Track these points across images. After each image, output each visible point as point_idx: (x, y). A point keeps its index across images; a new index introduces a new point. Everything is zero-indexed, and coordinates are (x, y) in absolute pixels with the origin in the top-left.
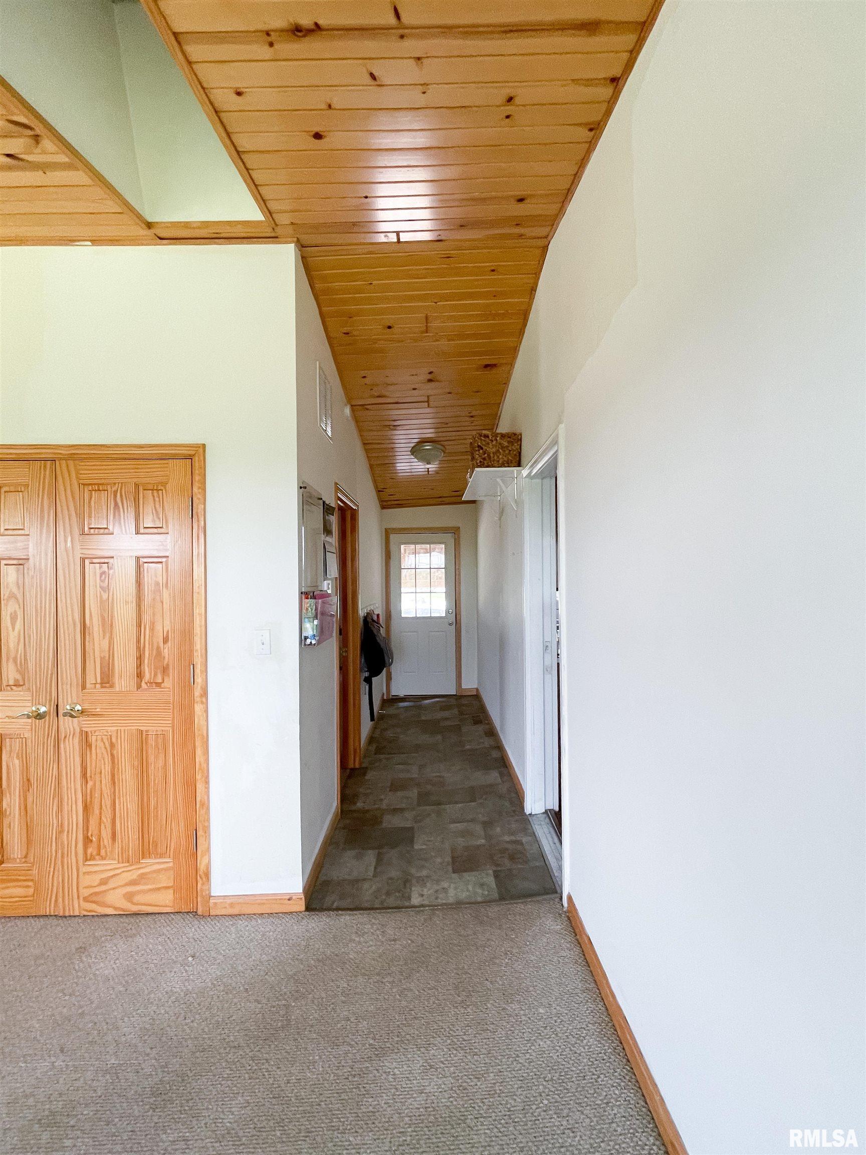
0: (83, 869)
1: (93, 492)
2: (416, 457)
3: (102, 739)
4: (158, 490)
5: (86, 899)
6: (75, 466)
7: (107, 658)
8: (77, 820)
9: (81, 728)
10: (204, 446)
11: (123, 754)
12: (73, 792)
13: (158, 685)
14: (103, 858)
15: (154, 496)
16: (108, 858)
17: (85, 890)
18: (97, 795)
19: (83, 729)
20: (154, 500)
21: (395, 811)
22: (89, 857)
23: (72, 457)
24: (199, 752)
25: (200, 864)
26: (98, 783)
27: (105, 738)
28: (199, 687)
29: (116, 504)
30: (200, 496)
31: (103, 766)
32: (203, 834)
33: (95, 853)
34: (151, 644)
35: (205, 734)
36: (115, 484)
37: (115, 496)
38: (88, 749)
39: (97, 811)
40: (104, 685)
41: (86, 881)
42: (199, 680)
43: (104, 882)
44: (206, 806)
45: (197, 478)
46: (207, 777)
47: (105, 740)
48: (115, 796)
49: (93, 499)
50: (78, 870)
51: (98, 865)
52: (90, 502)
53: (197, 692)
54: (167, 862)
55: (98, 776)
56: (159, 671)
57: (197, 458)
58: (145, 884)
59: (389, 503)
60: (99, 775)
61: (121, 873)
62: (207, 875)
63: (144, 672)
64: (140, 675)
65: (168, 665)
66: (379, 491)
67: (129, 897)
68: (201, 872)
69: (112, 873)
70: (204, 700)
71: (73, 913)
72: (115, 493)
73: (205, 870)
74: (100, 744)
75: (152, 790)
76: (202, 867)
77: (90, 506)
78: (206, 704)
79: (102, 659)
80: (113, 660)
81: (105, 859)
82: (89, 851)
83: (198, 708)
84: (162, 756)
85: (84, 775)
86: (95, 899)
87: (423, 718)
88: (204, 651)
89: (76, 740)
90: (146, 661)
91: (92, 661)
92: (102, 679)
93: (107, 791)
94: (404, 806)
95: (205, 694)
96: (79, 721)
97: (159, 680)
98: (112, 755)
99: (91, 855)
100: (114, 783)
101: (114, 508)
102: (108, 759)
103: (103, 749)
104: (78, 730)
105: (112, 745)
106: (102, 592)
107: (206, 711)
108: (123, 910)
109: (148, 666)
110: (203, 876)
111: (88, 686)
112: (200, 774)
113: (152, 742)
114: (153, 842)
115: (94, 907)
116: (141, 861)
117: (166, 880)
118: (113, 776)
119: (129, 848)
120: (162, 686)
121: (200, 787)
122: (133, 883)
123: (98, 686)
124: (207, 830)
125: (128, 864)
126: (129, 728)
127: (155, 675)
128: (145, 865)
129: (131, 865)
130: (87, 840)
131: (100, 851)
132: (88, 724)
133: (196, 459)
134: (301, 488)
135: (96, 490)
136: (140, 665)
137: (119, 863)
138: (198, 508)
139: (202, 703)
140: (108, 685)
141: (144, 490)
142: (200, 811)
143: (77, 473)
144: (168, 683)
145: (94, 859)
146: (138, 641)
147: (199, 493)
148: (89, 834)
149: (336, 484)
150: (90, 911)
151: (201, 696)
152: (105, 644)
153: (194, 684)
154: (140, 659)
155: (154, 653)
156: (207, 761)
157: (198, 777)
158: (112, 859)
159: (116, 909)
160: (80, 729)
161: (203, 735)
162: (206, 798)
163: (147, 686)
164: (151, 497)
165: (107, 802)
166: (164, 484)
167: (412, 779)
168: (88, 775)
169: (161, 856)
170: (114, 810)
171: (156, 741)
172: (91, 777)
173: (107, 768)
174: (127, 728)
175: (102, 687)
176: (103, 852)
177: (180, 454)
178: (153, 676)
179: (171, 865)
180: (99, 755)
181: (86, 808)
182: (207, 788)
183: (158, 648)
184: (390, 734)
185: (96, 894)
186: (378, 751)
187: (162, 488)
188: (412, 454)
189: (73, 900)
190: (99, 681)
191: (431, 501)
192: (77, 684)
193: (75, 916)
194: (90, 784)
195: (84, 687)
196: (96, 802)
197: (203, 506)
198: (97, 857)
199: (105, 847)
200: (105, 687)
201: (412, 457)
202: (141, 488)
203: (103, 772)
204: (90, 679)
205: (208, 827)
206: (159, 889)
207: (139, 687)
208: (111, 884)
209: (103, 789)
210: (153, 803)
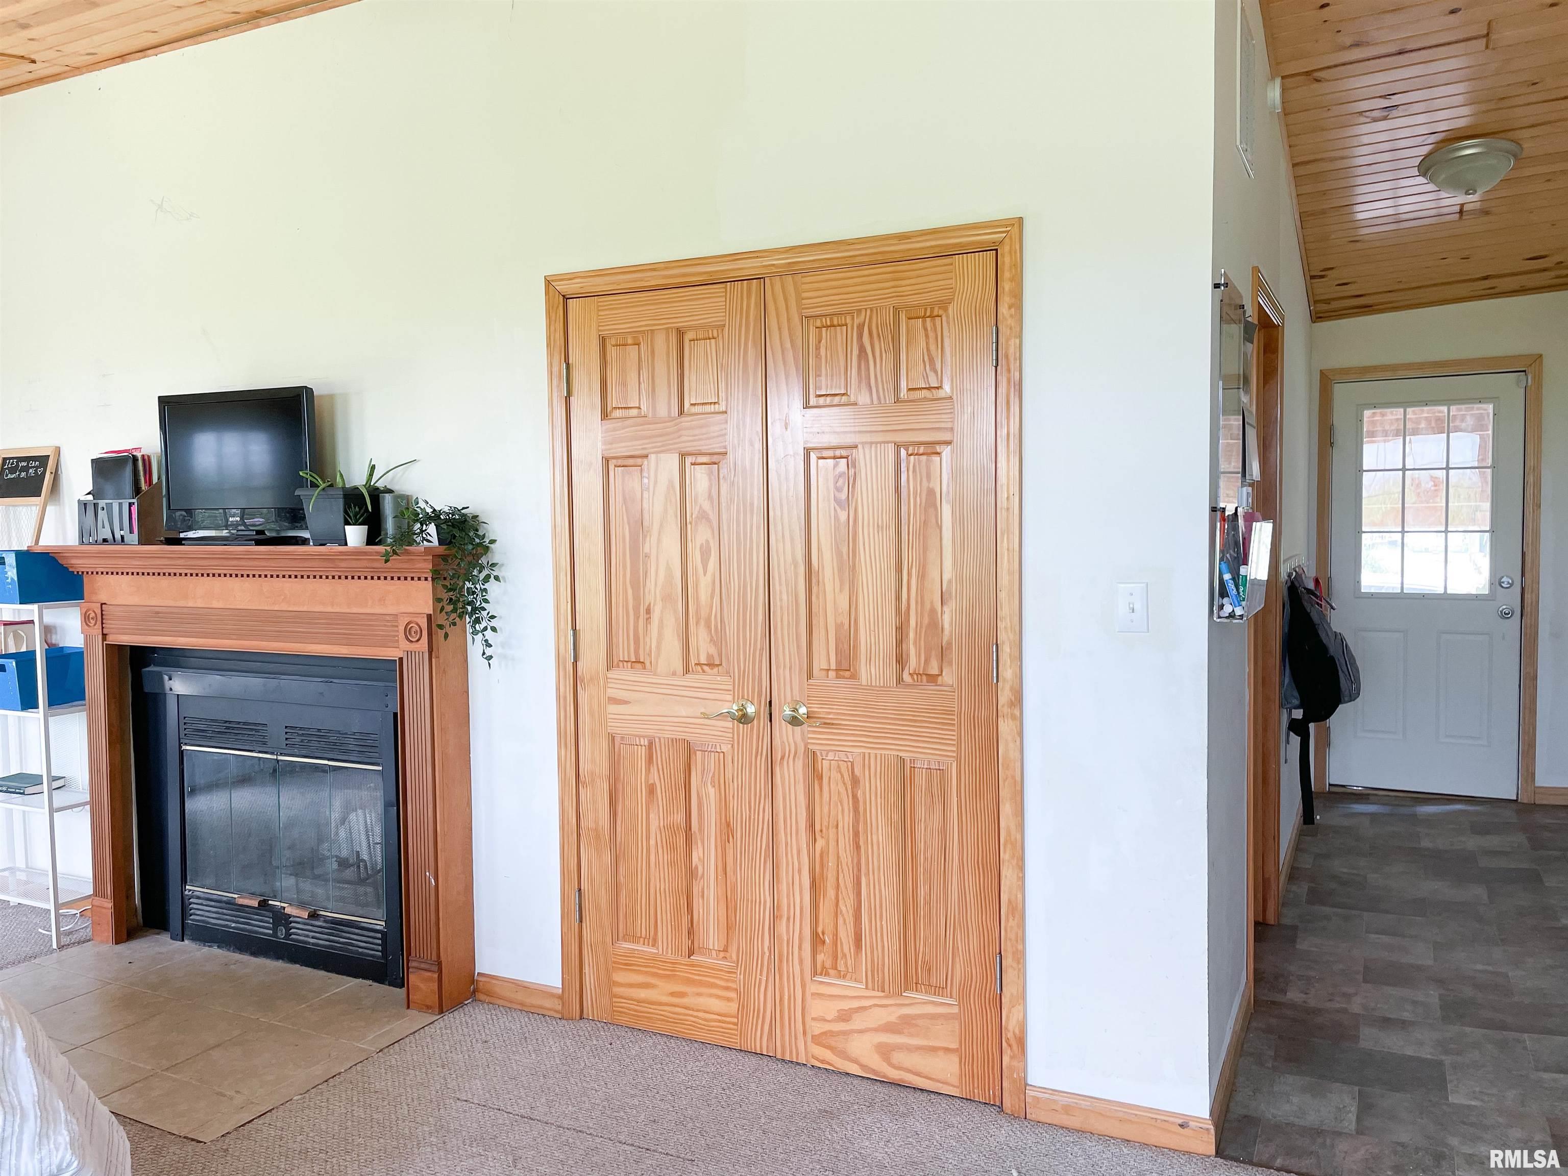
0: (812, 988)
1: (824, 329)
2: (1432, 180)
3: (839, 767)
4: (932, 317)
5: (817, 1040)
6: (795, 284)
7: (847, 626)
8: (801, 902)
9: (806, 745)
10: (1021, 220)
11: (873, 798)
12: (795, 852)
13: (932, 679)
14: (841, 976)
15: (926, 329)
16: (849, 975)
17: (814, 1024)
18: (831, 864)
19: (810, 747)
20: (927, 336)
21: (1386, 1023)
22: (819, 970)
23: (793, 271)
24: (1006, 809)
25: (1008, 1017)
26: (832, 844)
27: (843, 766)
28: (1007, 687)
29: (862, 349)
30: (1010, 321)
31: (840, 817)
32: (1015, 965)
33: (828, 964)
34: (921, 601)
35: (1018, 778)
36: (859, 311)
37: (860, 336)
38: (816, 782)
39: (831, 893)
40: (841, 673)
41: (817, 1008)
42: (1007, 673)
43: (845, 1016)
44: (1019, 911)
45: (1006, 286)
46: (1022, 859)
47: (844, 769)
48: (859, 870)
49: (823, 341)
50: (803, 986)
51: (834, 985)
52: (818, 348)
53: (1005, 696)
54: (947, 1005)
55: (832, 832)
56: (933, 653)
57: (1007, 248)
58: (911, 1035)
59: (1335, 305)
60: (834, 830)
61: (870, 1007)
62: (1021, 1042)
63: (908, 655)
64: (901, 660)
65: (949, 644)
66: (1312, 277)
67: (885, 1051)
68: (1009, 1034)
69: (856, 1004)
70: (1017, 713)
71: (797, 1058)
72: (861, 327)
73: (1017, 1031)
74: (835, 775)
75: (921, 870)
76: (1011, 1024)
77: (818, 356)
78: (1019, 721)
79: (839, 627)
80: (856, 630)
81: (844, 977)
82: (820, 957)
83: (1005, 727)
84: (938, 808)
85: (811, 826)
86: (832, 1042)
87: (1426, 843)
88: (1017, 619)
89: (800, 764)
90: (912, 635)
91: (823, 632)
92: (838, 662)
93: (846, 858)
94: (1406, 1016)
95: (1018, 700)
96: (803, 733)
97: (934, 671)
98: (855, 797)
99: (823, 967)
100: (858, 847)
101: (859, 356)
102: (848, 804)
103: (841, 785)
104: (801, 749)
105: (855, 781)
106: (837, 508)
107: (1021, 734)
108: (874, 1072)
109: (915, 643)
110: (1013, 1042)
111: (816, 671)
112: (1008, 852)
113: (921, 780)
114: (923, 962)
115: (828, 1055)
116: (904, 994)
117: (948, 1037)
118: (856, 834)
119: (883, 965)
120: (939, 682)
121: (1008, 873)
122: (889, 1028)
123: (832, 674)
124: (1020, 957)
125: (882, 994)
126: (883, 752)
127: (927, 661)
128: (907, 1002)
129: (886, 997)
130: (817, 940)
131: (836, 963)
132: (818, 739)
133: (1004, 250)
134: (1217, 286)
135: (827, 327)
136: (900, 641)
137: (867, 988)
138: (1009, 346)
139: (1013, 717)
140: (847, 674)
141: (909, 319)
142: (1007, 920)
143: (799, 299)
144: (949, 677)
145: (827, 974)
146: (898, 598)
147: (1011, 316)
148: (820, 930)
149: (1256, 270)
150: (822, 1062)
151: (1012, 704)
152: (844, 604)
153: (997, 681)
154: (901, 631)
155: (926, 620)
156: (1021, 827)
157: (1005, 856)
158: (855, 980)
159: (863, 1067)
160: (805, 747)
161: (1013, 777)
162: (1020, 896)
163: (913, 679)
164: (922, 332)
165: (847, 880)
166: (944, 305)
167: (1419, 968)
168: (818, 828)
169: (939, 990)
170: (859, 894)
171: (929, 781)
172: (821, 831)
173: (846, 820)
174: (879, 752)
175: (838, 677)
176: (841, 966)
177: (973, 243)
178: (923, 662)
179: (955, 1010)
180: (835, 798)
181: (815, 886)
182: (1022, 879)
183: (933, 611)
184: (1339, 866)
185: (831, 1034)
186: (1316, 897)
187: (941, 312)
188: (1423, 173)
189: (796, 1038)
190: (833, 666)
191: (1462, 291)
192: (801, 670)
193: (798, 1064)
194: (820, 843)
195: (810, 675)
196: (829, 876)
197: (1017, 341)
198: (832, 972)
199: (844, 955)
200: (844, 677)
201: (1422, 180)
202: (903, 317)
203: (840, 825)
204: (820, 663)
205: (1023, 953)
206: (934, 1050)
207: (900, 680)
208: (857, 1023)
209: (840, 854)
210: (922, 892)
